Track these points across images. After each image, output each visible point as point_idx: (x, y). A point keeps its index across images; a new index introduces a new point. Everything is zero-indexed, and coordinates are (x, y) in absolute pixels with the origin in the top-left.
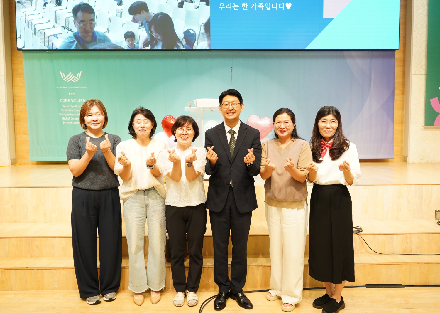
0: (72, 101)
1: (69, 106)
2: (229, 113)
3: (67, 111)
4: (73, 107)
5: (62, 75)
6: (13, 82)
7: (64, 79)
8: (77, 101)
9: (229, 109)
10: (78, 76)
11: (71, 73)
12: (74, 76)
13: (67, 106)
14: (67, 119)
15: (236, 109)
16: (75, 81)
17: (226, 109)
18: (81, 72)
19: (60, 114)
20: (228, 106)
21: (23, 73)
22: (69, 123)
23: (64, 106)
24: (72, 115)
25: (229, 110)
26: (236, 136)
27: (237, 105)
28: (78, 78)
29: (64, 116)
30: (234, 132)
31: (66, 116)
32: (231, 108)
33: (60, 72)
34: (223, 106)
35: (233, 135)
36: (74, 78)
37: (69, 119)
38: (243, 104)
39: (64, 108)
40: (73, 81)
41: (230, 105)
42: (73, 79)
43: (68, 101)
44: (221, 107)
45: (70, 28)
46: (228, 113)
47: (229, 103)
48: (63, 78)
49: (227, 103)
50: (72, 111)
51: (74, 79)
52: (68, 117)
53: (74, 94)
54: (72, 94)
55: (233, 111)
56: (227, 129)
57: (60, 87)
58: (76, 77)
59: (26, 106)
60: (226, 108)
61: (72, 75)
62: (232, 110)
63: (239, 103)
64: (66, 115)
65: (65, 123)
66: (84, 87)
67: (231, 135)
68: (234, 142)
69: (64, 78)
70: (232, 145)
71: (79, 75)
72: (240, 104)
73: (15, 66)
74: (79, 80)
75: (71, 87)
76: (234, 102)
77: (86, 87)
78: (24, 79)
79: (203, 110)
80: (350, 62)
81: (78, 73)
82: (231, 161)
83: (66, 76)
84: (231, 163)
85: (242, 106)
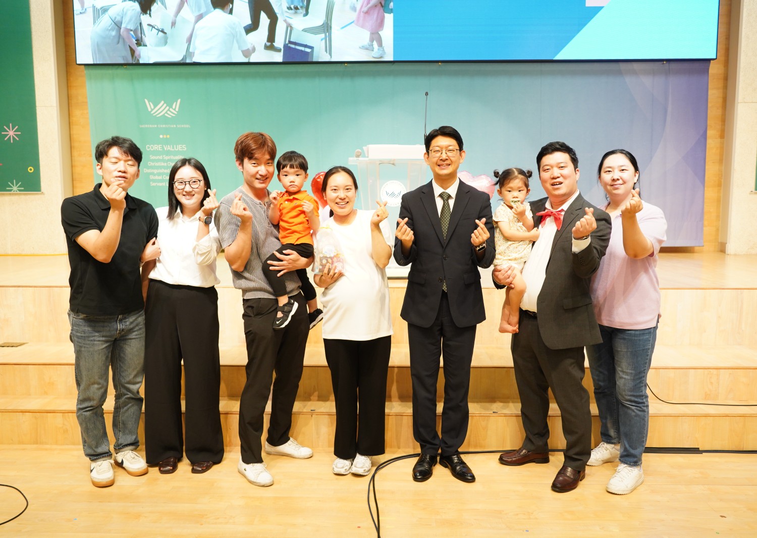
0: (166, 149)
1: (161, 157)
2: (442, 165)
3: (157, 164)
4: (166, 158)
5: (149, 106)
6: (69, 117)
7: (152, 113)
8: (173, 148)
9: (441, 158)
10: (174, 107)
11: (163, 102)
12: (168, 108)
13: (157, 157)
14: (157, 177)
15: (452, 159)
16: (170, 115)
17: (437, 159)
18: (179, 101)
19: (146, 171)
21: (87, 102)
22: (160, 184)
23: (152, 157)
25: (441, 160)
26: (451, 202)
27: (455, 152)
28: (175, 110)
29: (153, 174)
30: (449, 197)
31: (155, 173)
32: (444, 156)
33: (146, 100)
34: (432, 154)
35: (447, 200)
36: (169, 110)
37: (160, 178)
38: (464, 152)
39: (153, 161)
41: (444, 151)
42: (166, 113)
43: (158, 148)
44: (428, 155)
45: (161, 27)
46: (439, 166)
47: (442, 148)
48: (150, 110)
49: (438, 149)
50: (165, 164)
51: (168, 112)
52: (159, 174)
53: (168, 136)
54: (165, 136)
55: (448, 162)
56: (438, 190)
57: (146, 126)
58: (171, 109)
60: (435, 156)
61: (165, 105)
62: (447, 159)
63: (458, 148)
64: (155, 171)
65: (154, 184)
66: (185, 126)
67: (444, 201)
68: (448, 212)
69: (152, 110)
70: (444, 216)
71: (177, 105)
72: (458, 151)
73: (73, 92)
74: (176, 113)
75: (164, 126)
76: (450, 148)
77: (187, 126)
78: (87, 113)
79: (380, 164)
80: (630, 81)
81: (175, 103)
82: (443, 243)
83: (155, 108)
84: (443, 247)
85: (463, 154)
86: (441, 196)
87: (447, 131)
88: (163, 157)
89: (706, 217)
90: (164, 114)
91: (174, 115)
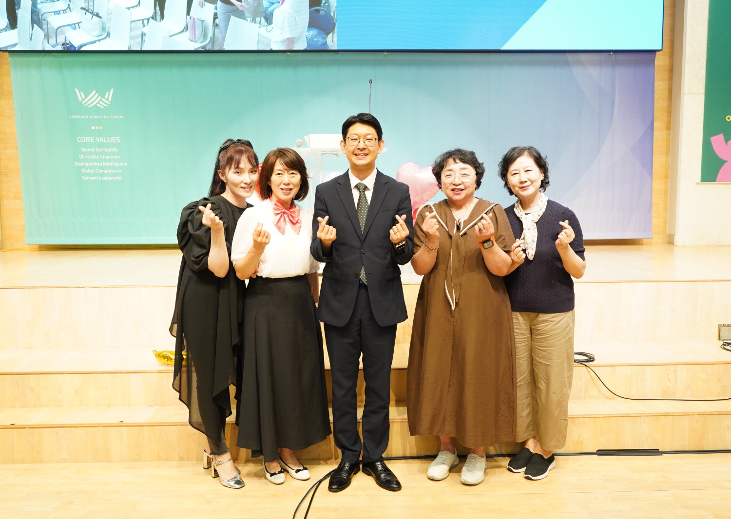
0: (98, 141)
1: (93, 150)
2: (359, 154)
3: (89, 157)
4: (99, 150)
5: (80, 95)
7: (83, 103)
8: (106, 140)
9: (358, 147)
10: (106, 97)
11: (94, 92)
12: (100, 97)
13: (89, 150)
14: (89, 171)
15: (370, 148)
16: (102, 105)
17: (353, 147)
18: (112, 90)
19: (77, 164)
20: (357, 142)
21: (12, 92)
22: (93, 178)
23: (83, 150)
24: (98, 164)
25: (359, 149)
26: (369, 195)
27: (373, 142)
28: (107, 100)
29: (85, 167)
30: (366, 188)
32: (362, 145)
33: (76, 90)
34: (348, 142)
35: (364, 191)
36: (101, 100)
38: (383, 141)
39: (85, 153)
40: (98, 105)
41: (362, 140)
42: (98, 103)
43: (90, 140)
44: (345, 143)
45: (95, 11)
46: (356, 155)
47: (359, 136)
48: (80, 100)
49: (355, 137)
50: (98, 157)
51: (101, 102)
52: (91, 168)
53: (101, 128)
54: (97, 128)
55: (366, 152)
56: (354, 181)
57: (77, 117)
58: (103, 99)
59: (17, 149)
60: (352, 145)
61: (97, 95)
62: (364, 149)
63: (377, 137)
64: (87, 165)
65: (86, 178)
66: (119, 117)
67: (360, 192)
68: (365, 204)
69: (83, 100)
70: (362, 209)
71: (109, 95)
72: (377, 140)
74: (109, 103)
75: (96, 117)
76: (369, 137)
77: (121, 117)
78: (13, 103)
79: (322, 154)
80: (577, 72)
81: (108, 93)
82: (360, 237)
83: (86, 98)
84: (361, 241)
85: (382, 144)
86: (357, 187)
87: (366, 118)
88: (95, 150)
89: (654, 209)
90: (96, 104)
91: (107, 106)
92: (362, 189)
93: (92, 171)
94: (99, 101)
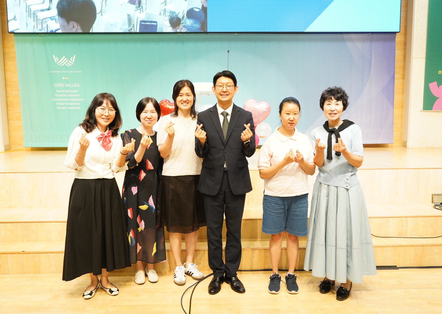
0: (66, 86)
1: (63, 91)
2: (223, 95)
3: (61, 96)
4: (67, 92)
5: (56, 59)
6: (4, 66)
7: (57, 63)
8: (71, 85)
9: (223, 91)
10: (71, 60)
11: (64, 57)
12: (67, 60)
13: (61, 91)
14: (61, 104)
15: (230, 91)
16: (69, 65)
17: (220, 91)
18: (75, 56)
19: (54, 100)
20: (222, 87)
21: (16, 57)
22: (63, 108)
23: (58, 91)
24: (66, 100)
25: (223, 92)
26: (229, 118)
27: (231, 87)
28: (72, 61)
29: (58, 101)
30: (227, 114)
32: (225, 90)
33: (54, 56)
35: (226, 116)
36: (68, 62)
38: (237, 87)
39: (58, 93)
40: (66, 65)
41: (225, 86)
42: (66, 63)
43: (62, 85)
44: (215, 88)
46: (221, 95)
48: (56, 62)
49: (221, 84)
50: (66, 95)
51: (68, 63)
52: (62, 102)
53: (68, 78)
54: (66, 78)
55: (227, 93)
56: (220, 110)
57: (54, 72)
58: (69, 61)
59: (18, 90)
60: (219, 89)
61: (66, 59)
62: (226, 91)
63: (234, 85)
64: (60, 100)
65: (59, 108)
66: (78, 72)
67: (224, 117)
68: (227, 123)
69: (57, 62)
70: (225, 126)
71: (73, 59)
72: (234, 87)
73: (7, 50)
74: (73, 64)
75: (65, 72)
76: (229, 84)
77: (80, 72)
78: (16, 64)
79: (200, 94)
80: (349, 45)
81: (72, 57)
82: (224, 143)
83: (59, 60)
84: (224, 145)
85: (236, 88)
86: (222, 114)
87: (227, 73)
88: (65, 91)
89: (395, 126)
90: (65, 65)
91: (71, 65)
92: (225, 115)
93: (63, 104)
94: (67, 63)
